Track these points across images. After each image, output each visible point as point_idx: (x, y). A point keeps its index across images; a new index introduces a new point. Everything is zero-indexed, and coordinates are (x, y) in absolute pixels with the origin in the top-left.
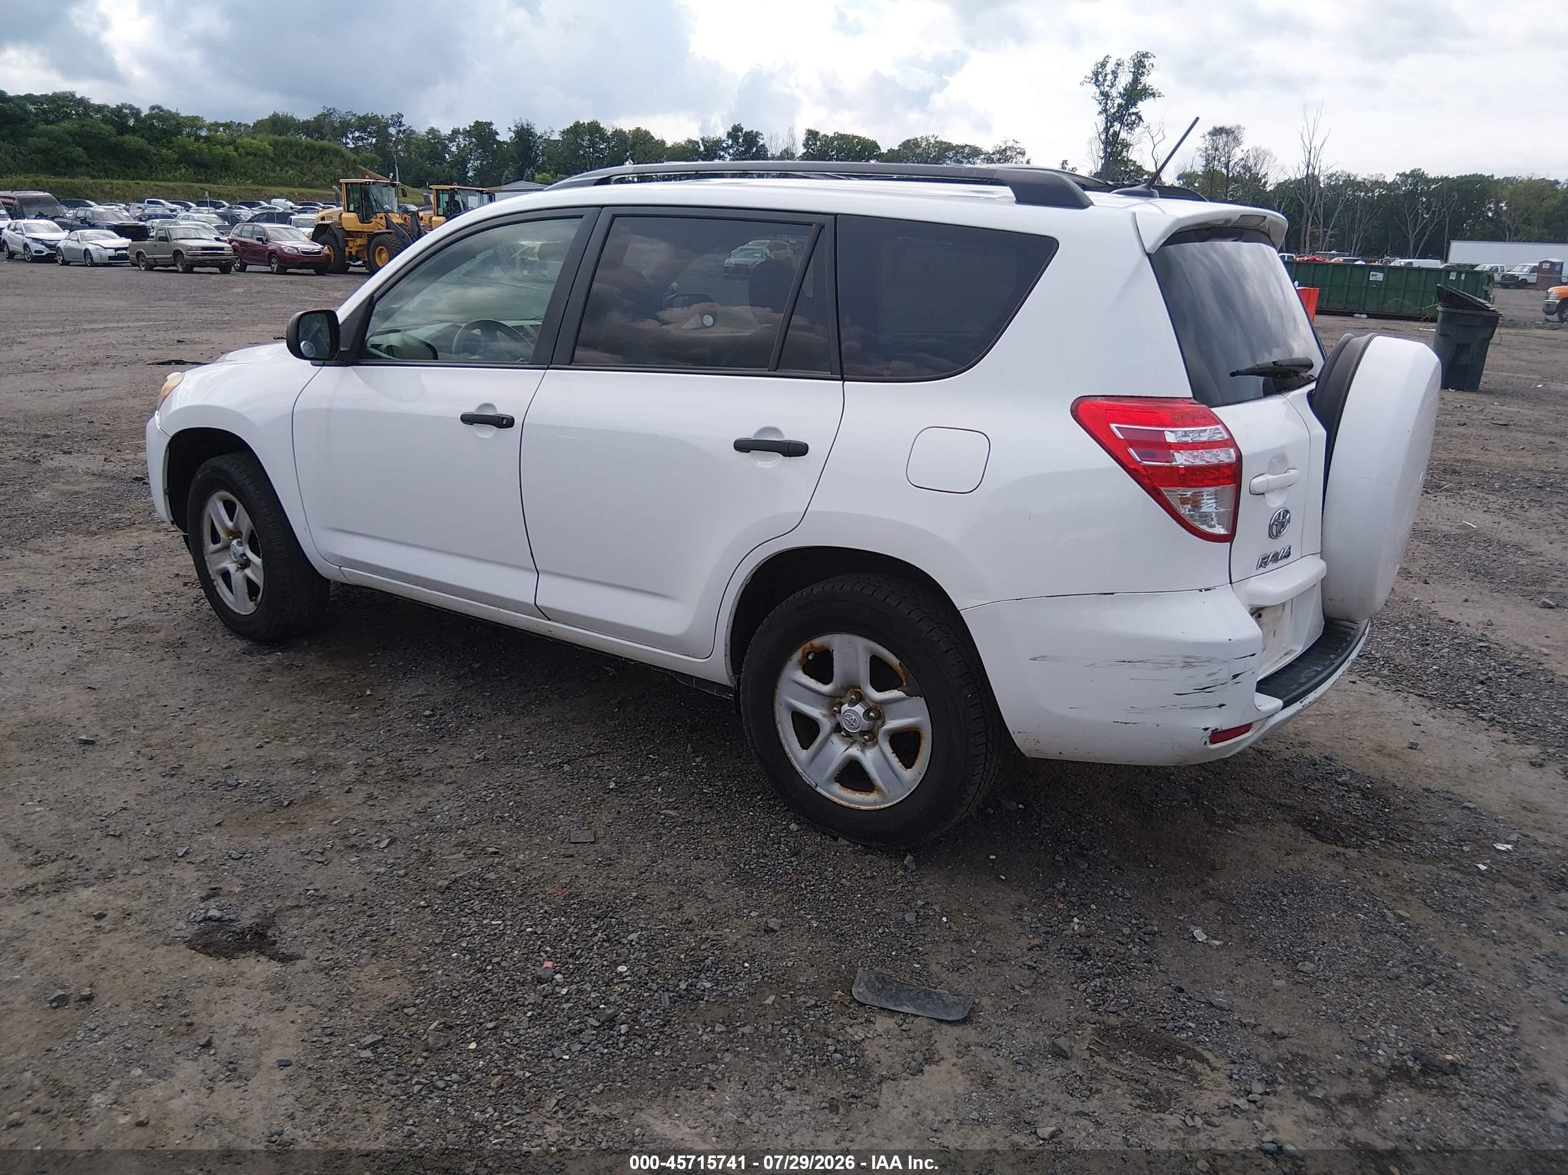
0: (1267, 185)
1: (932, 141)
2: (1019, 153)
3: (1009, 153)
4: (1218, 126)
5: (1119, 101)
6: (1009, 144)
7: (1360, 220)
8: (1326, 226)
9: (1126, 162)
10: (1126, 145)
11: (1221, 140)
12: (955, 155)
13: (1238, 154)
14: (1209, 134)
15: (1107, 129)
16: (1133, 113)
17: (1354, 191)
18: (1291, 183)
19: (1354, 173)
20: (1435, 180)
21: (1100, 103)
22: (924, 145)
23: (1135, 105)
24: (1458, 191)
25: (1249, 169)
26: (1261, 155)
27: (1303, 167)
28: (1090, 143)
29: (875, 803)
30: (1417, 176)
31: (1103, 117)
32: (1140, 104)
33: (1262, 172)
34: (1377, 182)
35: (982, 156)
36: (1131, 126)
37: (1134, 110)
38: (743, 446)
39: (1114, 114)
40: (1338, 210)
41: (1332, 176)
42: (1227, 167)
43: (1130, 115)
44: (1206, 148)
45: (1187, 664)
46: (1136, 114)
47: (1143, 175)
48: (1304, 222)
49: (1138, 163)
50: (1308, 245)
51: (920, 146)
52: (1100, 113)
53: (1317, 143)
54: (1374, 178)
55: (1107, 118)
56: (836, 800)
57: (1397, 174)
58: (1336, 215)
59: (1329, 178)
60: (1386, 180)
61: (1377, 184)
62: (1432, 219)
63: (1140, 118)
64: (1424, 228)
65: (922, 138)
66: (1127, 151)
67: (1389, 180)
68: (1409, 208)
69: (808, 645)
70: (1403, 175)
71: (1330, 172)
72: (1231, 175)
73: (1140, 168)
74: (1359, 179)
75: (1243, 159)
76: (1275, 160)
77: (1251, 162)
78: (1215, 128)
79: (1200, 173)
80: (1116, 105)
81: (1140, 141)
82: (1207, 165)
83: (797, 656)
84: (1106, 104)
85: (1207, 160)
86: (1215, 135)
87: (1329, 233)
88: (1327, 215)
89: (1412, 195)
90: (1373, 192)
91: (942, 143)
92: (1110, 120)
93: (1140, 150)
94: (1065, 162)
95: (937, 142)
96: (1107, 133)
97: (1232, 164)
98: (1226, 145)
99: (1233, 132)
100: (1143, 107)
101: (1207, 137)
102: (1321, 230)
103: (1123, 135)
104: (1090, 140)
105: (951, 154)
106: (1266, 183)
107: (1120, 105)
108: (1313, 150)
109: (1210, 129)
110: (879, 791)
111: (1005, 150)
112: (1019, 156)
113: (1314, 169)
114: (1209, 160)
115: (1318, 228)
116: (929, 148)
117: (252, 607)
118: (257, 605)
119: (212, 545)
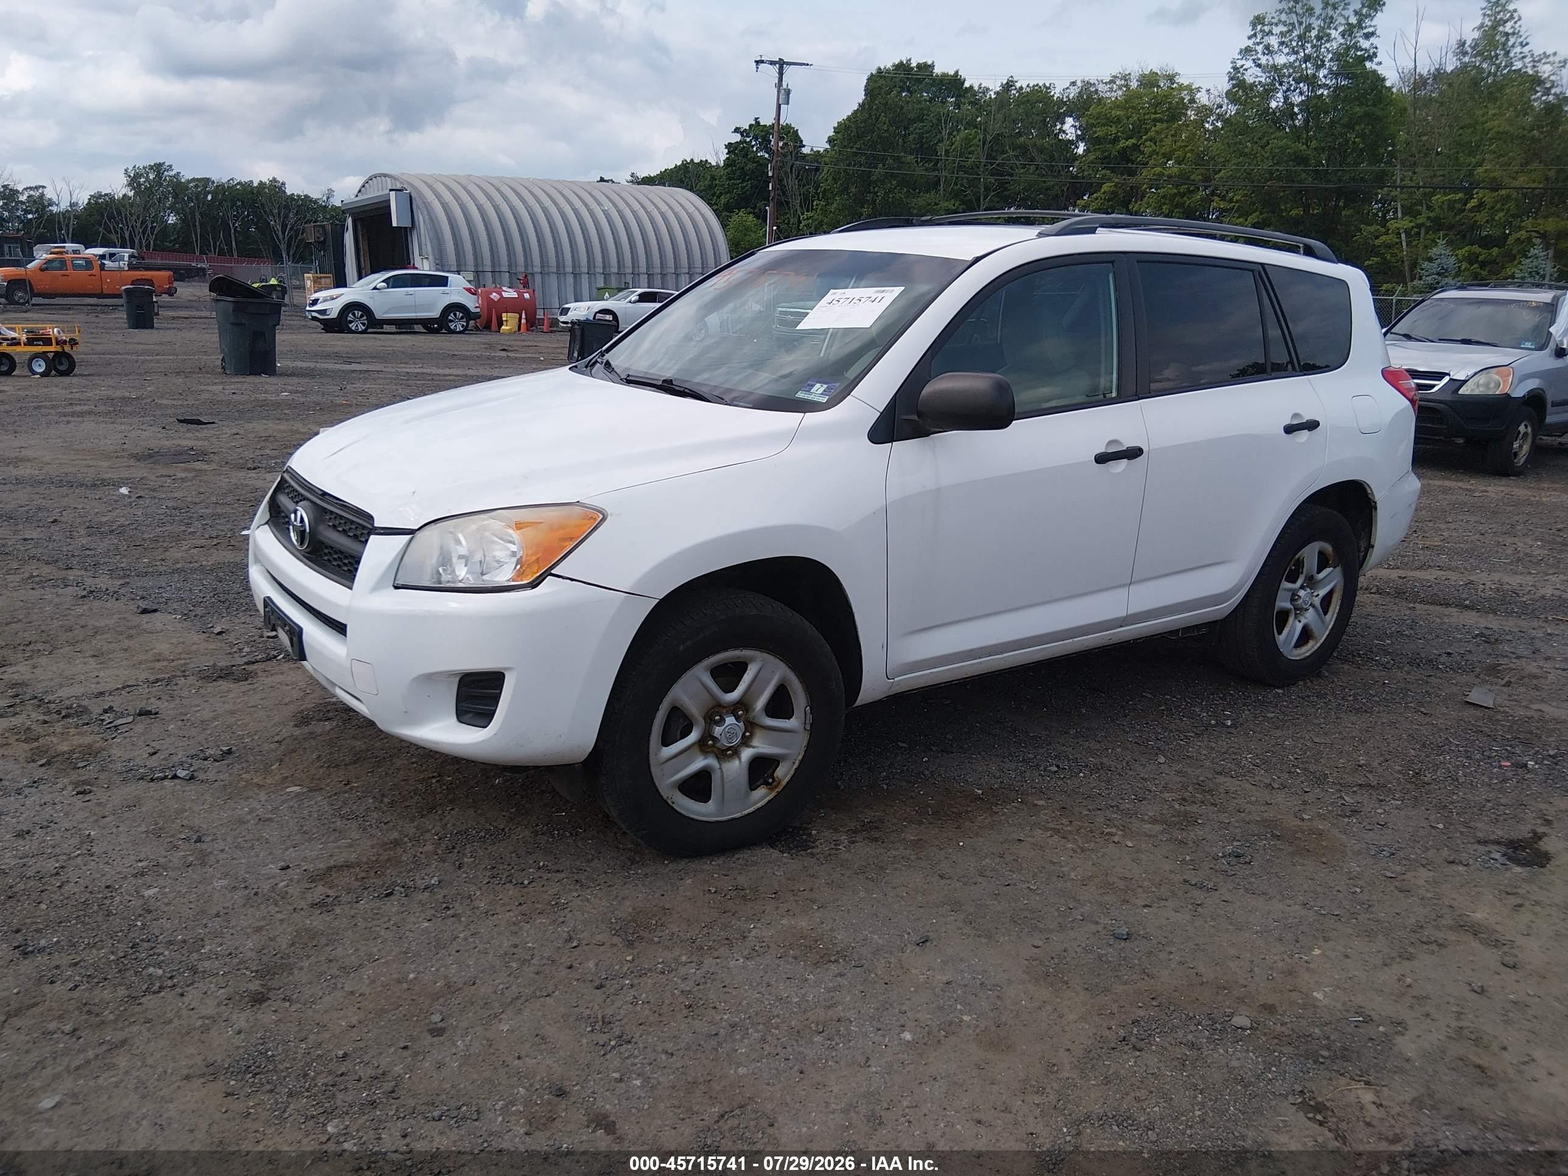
29: (1312, 647)
38: (1289, 430)
69: (1294, 559)
83: (1288, 570)
117: (761, 796)
118: (776, 787)
119: (664, 748)
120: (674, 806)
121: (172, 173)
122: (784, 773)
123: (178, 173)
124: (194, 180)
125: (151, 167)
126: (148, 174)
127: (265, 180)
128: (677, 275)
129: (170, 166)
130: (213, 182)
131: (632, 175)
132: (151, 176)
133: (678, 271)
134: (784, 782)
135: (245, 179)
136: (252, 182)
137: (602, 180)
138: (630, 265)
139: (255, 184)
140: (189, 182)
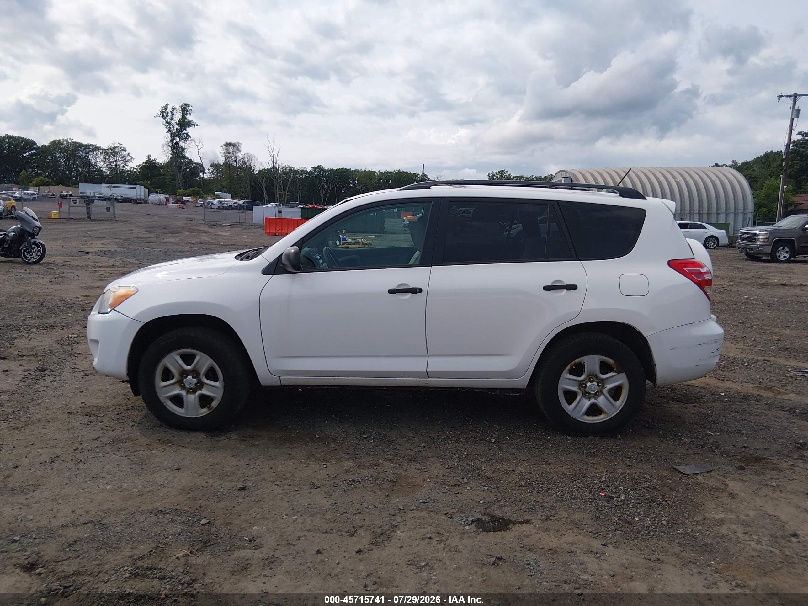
0: (255, 171)
1: (70, 141)
2: (123, 150)
3: (117, 150)
4: (228, 142)
5: (176, 127)
6: (117, 145)
7: (299, 188)
8: (285, 190)
9: (184, 157)
10: (183, 149)
11: (231, 149)
12: (85, 149)
13: (240, 155)
14: (224, 145)
15: (172, 141)
16: (185, 133)
17: (294, 175)
18: (266, 170)
19: (293, 166)
20: (328, 170)
21: (167, 127)
22: (65, 143)
23: (185, 129)
24: (338, 175)
25: (245, 163)
26: (250, 157)
27: (271, 163)
28: (163, 146)
29: (604, 418)
30: (319, 168)
31: (169, 134)
32: (188, 129)
33: (252, 164)
34: (303, 171)
35: (101, 151)
36: (185, 139)
37: (184, 132)
38: (547, 288)
39: (175, 133)
40: (289, 183)
41: (284, 167)
42: (235, 162)
43: (183, 134)
44: (224, 152)
45: (716, 342)
46: (187, 134)
47: (193, 164)
48: (275, 188)
49: (189, 158)
50: (278, 199)
51: (62, 144)
52: (167, 132)
53: (275, 152)
54: (302, 169)
55: (171, 135)
56: (586, 421)
57: (312, 168)
58: (288, 186)
59: (282, 168)
60: (307, 170)
61: (304, 172)
62: (329, 187)
63: (189, 136)
64: (326, 192)
65: (63, 139)
66: (184, 152)
67: (308, 170)
68: (319, 183)
69: (573, 362)
70: (314, 168)
71: (283, 165)
72: (238, 166)
73: (191, 160)
74: (296, 169)
75: (242, 158)
76: (257, 159)
77: (246, 160)
78: (227, 143)
79: (222, 164)
80: (175, 129)
81: (190, 147)
82: (225, 160)
83: (568, 368)
84: (170, 128)
85: (225, 158)
86: (227, 146)
87: (287, 193)
88: (284, 186)
89: (318, 177)
90: (302, 175)
91: (76, 143)
92: (173, 136)
93: (190, 151)
94: (149, 156)
95: (73, 142)
96: (173, 143)
97: (237, 161)
98: (233, 151)
99: (236, 145)
100: (189, 130)
101: (224, 147)
102: (283, 192)
103: (181, 144)
104: (163, 145)
105: (82, 149)
106: (254, 170)
107: (177, 129)
108: (274, 155)
109: (224, 143)
110: (605, 413)
111: (114, 148)
112: (123, 151)
113: (276, 164)
114: (227, 158)
115: (281, 191)
116: (68, 145)
117: (204, 411)
118: (211, 409)
119: (163, 383)
120: (167, 406)
121: (507, 174)
122: (215, 404)
123: (510, 174)
124: (516, 177)
125: (499, 172)
126: (497, 175)
127: (547, 175)
128: (718, 214)
129: (507, 171)
130: (524, 177)
131: (733, 161)
132: (499, 176)
133: (719, 212)
134: (214, 408)
135: (538, 175)
136: (541, 176)
137: (717, 165)
138: (689, 209)
139: (542, 178)
140: (514, 178)
